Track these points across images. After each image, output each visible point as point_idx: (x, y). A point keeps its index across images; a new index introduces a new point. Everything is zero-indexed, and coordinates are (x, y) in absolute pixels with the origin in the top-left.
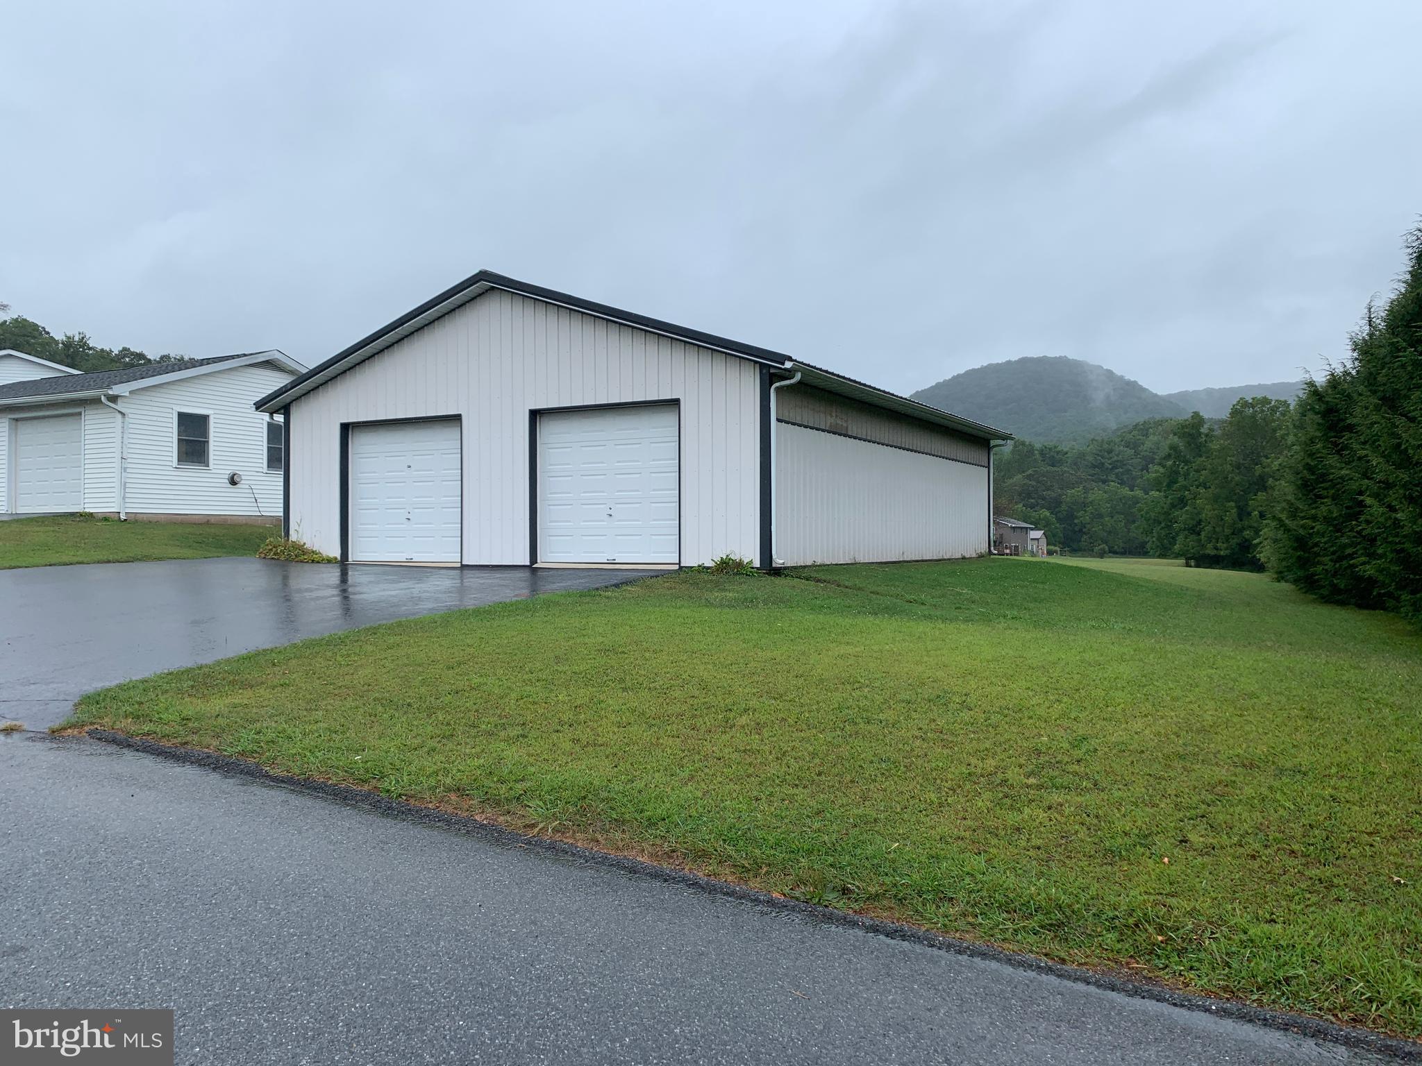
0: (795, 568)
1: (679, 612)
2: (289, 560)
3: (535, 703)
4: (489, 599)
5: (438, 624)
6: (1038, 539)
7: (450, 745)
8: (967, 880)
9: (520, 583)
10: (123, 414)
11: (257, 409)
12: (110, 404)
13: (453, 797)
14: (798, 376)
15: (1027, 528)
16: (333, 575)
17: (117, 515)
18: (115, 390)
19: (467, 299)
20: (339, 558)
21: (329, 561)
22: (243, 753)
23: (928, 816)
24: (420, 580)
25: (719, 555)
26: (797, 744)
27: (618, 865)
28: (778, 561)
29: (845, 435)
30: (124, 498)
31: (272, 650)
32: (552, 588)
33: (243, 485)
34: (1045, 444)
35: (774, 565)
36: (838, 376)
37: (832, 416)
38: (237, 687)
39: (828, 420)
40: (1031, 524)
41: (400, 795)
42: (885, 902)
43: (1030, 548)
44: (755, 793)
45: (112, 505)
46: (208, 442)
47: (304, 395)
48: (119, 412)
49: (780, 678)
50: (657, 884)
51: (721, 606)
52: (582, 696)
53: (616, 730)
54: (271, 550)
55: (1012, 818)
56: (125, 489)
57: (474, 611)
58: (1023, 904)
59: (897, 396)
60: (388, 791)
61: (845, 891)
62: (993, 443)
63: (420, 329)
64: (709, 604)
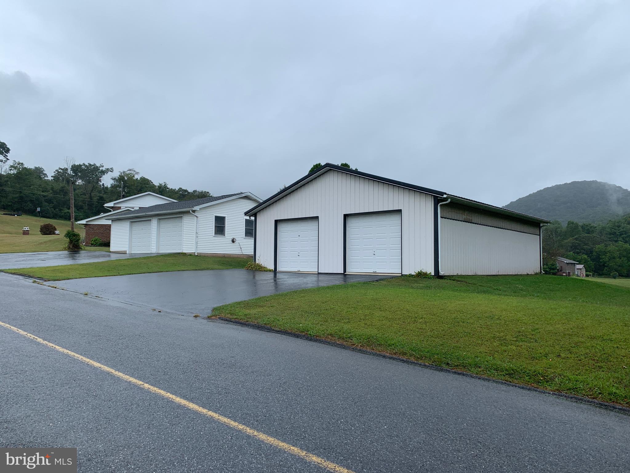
0: (449, 276)
1: (401, 290)
2: (256, 270)
3: (352, 313)
4: (331, 284)
5: (316, 290)
6: (581, 269)
7: (327, 324)
8: (486, 362)
9: (341, 279)
10: (197, 217)
11: (245, 215)
12: (193, 213)
13: (330, 337)
14: (449, 200)
15: (575, 263)
16: (272, 275)
17: (194, 253)
18: (195, 208)
19: (321, 174)
20: (274, 270)
21: (270, 271)
22: (265, 324)
23: (477, 347)
24: (305, 278)
25: (417, 270)
26: (438, 327)
27: (380, 355)
28: (442, 273)
29: (471, 223)
30: (197, 247)
31: (265, 297)
32: (351, 281)
33: (237, 242)
34: (585, 223)
35: (440, 275)
36: (467, 199)
37: (465, 215)
38: (258, 307)
39: (464, 217)
40: (577, 262)
41: (314, 336)
42: (460, 367)
43: (576, 273)
44: (422, 339)
45: (193, 250)
46: (225, 226)
47: (262, 210)
48: (196, 216)
49: (435, 309)
50: (391, 360)
51: (417, 288)
52: (367, 312)
53: (378, 322)
54: (250, 266)
55: (504, 348)
56: (197, 244)
57: (327, 287)
58: (501, 369)
59: (494, 206)
60: (310, 334)
61: (448, 364)
62: (541, 225)
63: (304, 185)
64: (412, 288)
